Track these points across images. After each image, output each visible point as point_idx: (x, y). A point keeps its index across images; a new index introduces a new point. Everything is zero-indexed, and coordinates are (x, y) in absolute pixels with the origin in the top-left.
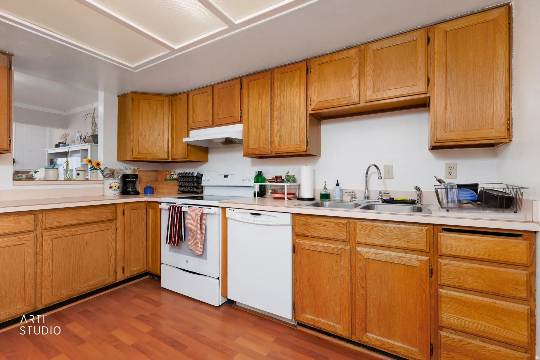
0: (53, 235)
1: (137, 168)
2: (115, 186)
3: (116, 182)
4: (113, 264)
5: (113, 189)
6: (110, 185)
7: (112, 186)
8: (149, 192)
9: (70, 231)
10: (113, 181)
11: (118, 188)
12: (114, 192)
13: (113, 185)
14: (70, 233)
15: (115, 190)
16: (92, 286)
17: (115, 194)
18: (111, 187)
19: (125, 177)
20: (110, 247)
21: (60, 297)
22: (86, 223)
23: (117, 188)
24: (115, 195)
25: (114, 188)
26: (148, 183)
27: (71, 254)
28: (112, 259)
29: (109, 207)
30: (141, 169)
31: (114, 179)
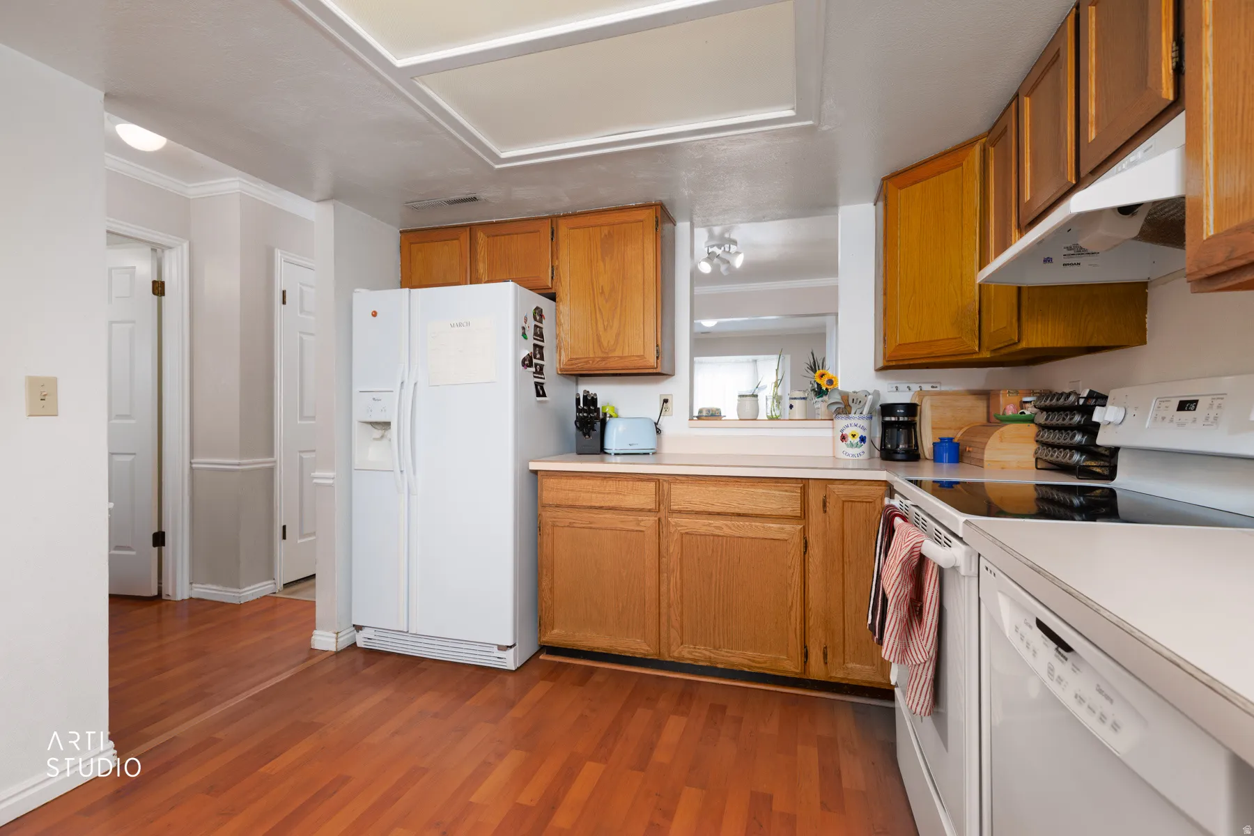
0: (682, 526)
1: (933, 387)
2: (854, 436)
3: (856, 425)
4: (796, 629)
5: (849, 442)
6: (842, 431)
7: (847, 435)
8: (946, 456)
9: (709, 525)
10: (847, 422)
11: (863, 439)
12: (851, 449)
13: (848, 432)
14: (710, 528)
15: (852, 445)
16: (749, 660)
17: (853, 455)
18: (843, 438)
19: (887, 409)
20: (790, 585)
21: (694, 654)
22: (739, 515)
23: (857, 439)
24: (852, 458)
25: (850, 439)
26: (961, 428)
27: (712, 573)
28: (793, 614)
29: (786, 486)
30: (944, 388)
31: (849, 418)
